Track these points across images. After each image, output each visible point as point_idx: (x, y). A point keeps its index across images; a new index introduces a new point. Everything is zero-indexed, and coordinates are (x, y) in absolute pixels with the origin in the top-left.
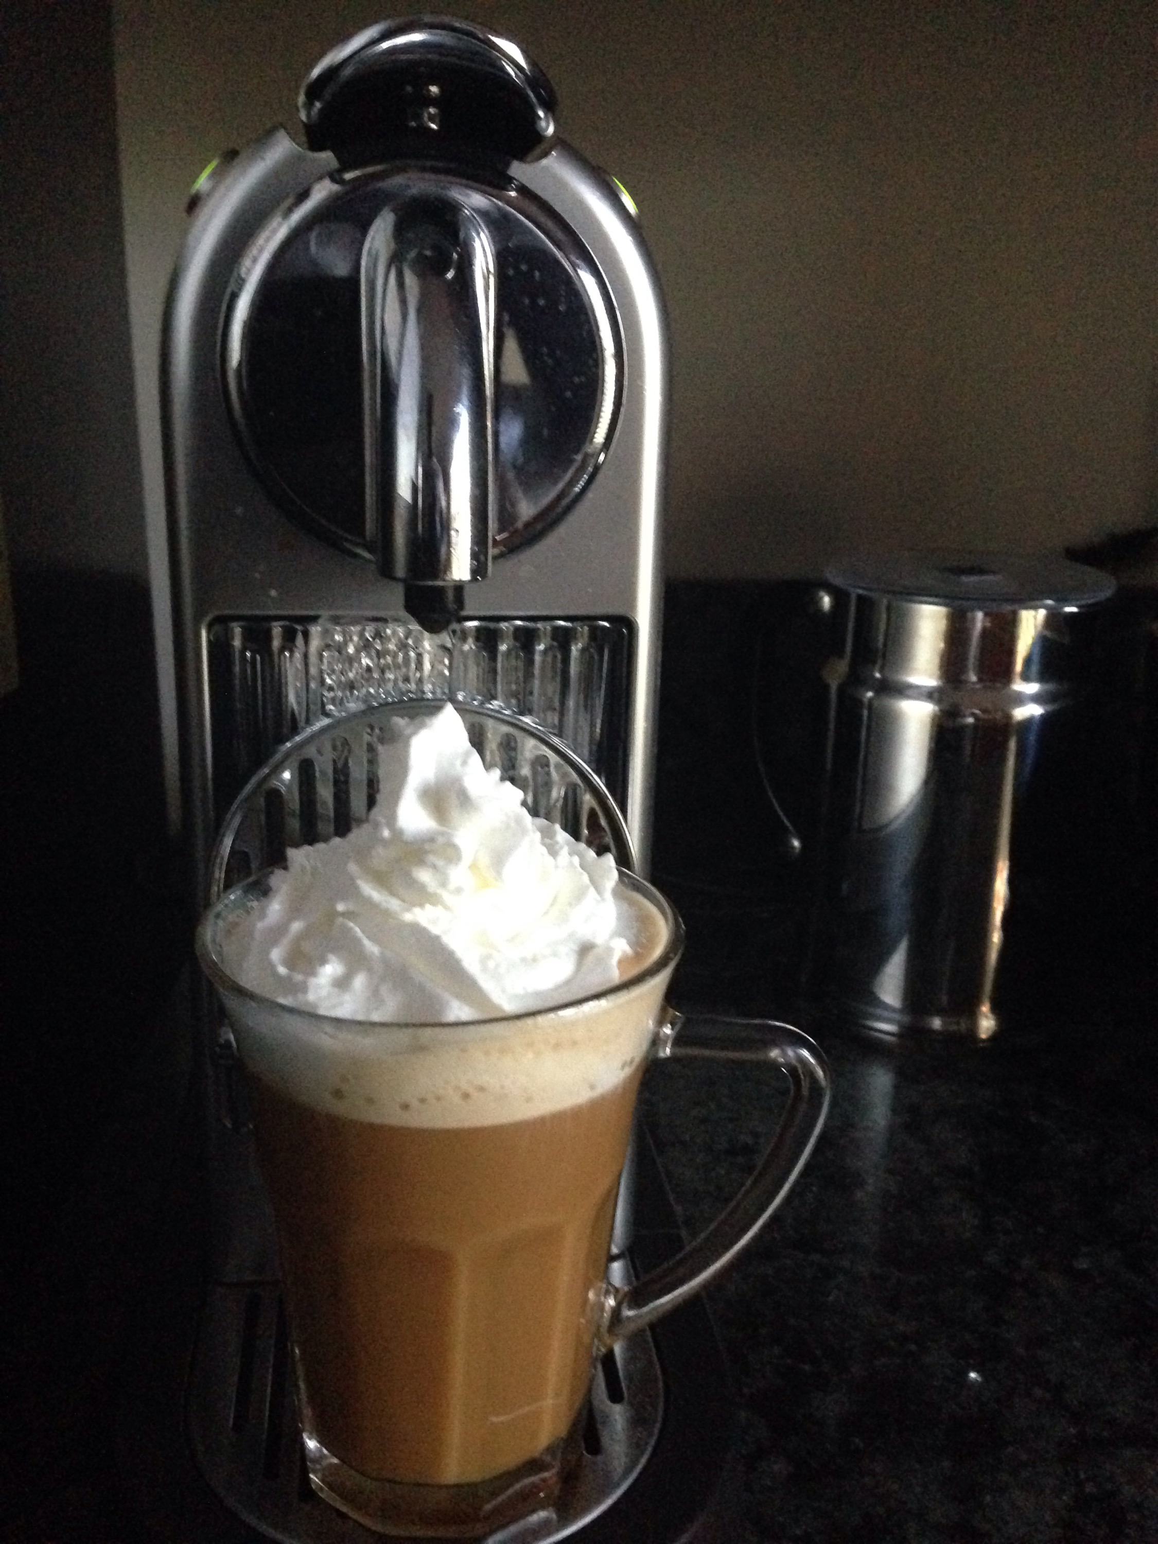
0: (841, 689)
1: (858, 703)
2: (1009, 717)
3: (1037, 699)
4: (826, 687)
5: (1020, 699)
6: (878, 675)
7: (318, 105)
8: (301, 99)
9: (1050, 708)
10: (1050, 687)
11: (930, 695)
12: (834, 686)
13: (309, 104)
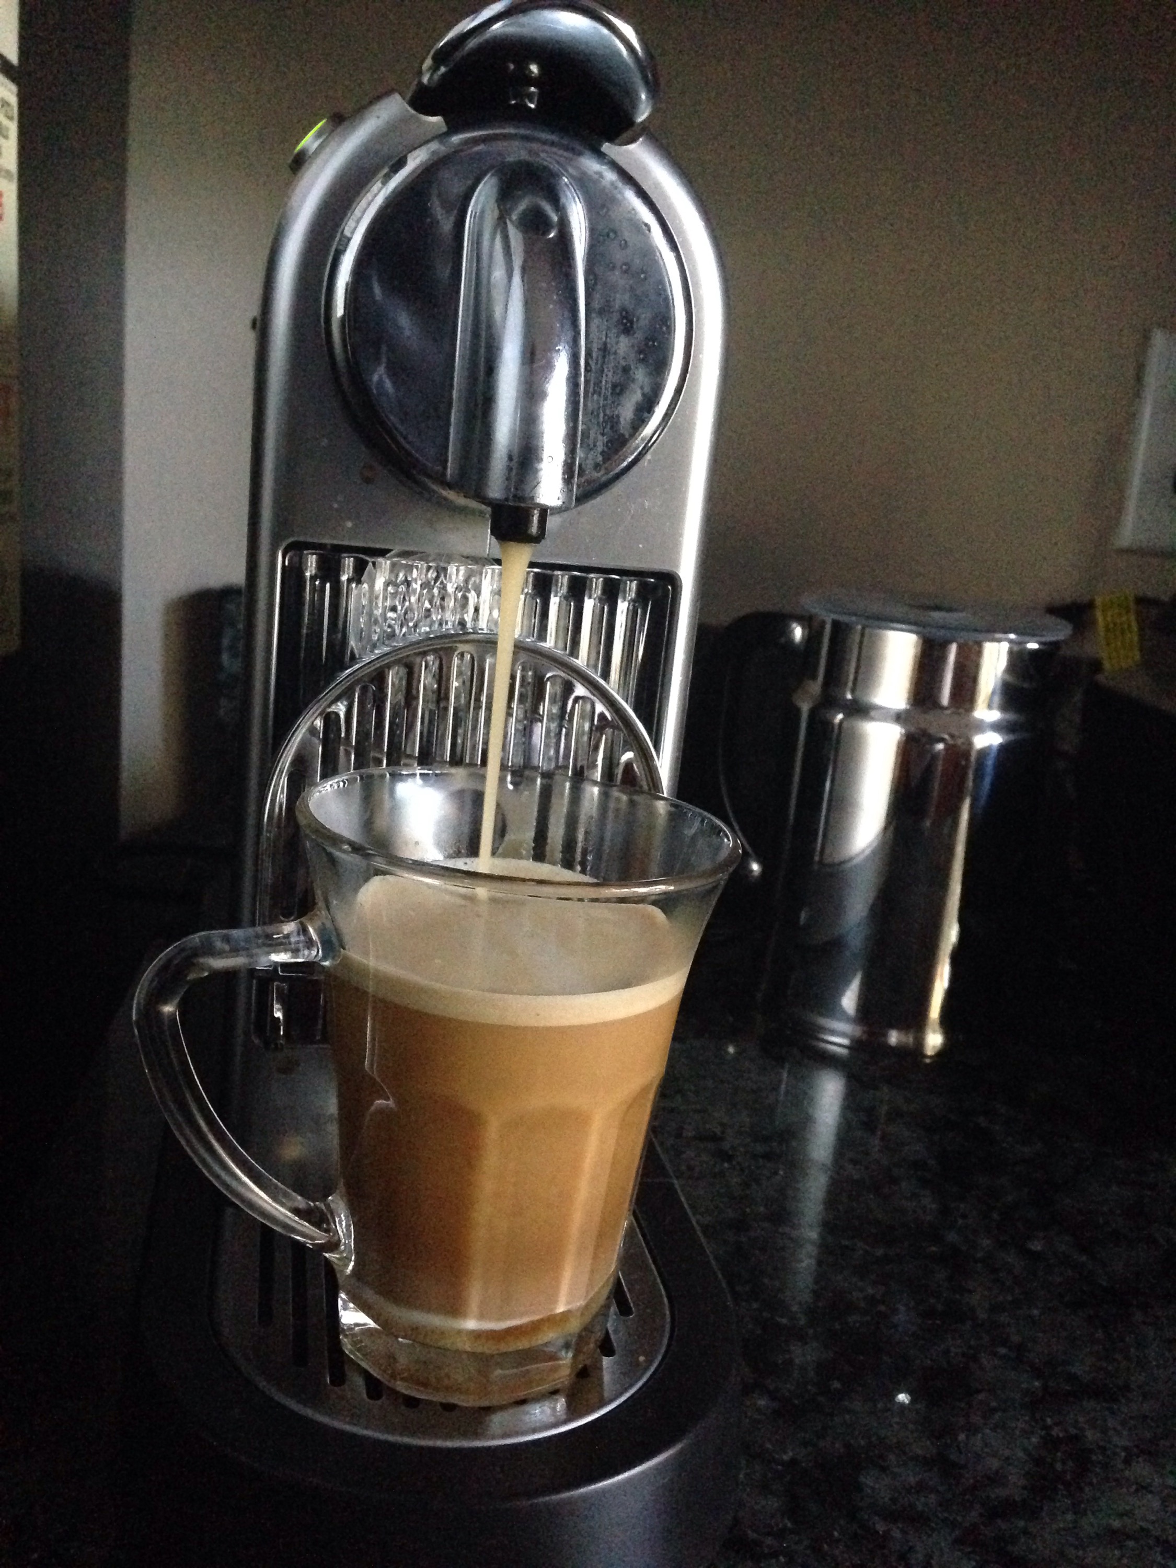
0: (813, 712)
1: (828, 724)
2: (970, 744)
3: (997, 727)
4: (798, 711)
5: (980, 727)
6: (849, 696)
7: (443, 69)
8: (428, 62)
9: (1011, 737)
10: (1011, 716)
11: (899, 718)
12: (805, 708)
13: (435, 68)
